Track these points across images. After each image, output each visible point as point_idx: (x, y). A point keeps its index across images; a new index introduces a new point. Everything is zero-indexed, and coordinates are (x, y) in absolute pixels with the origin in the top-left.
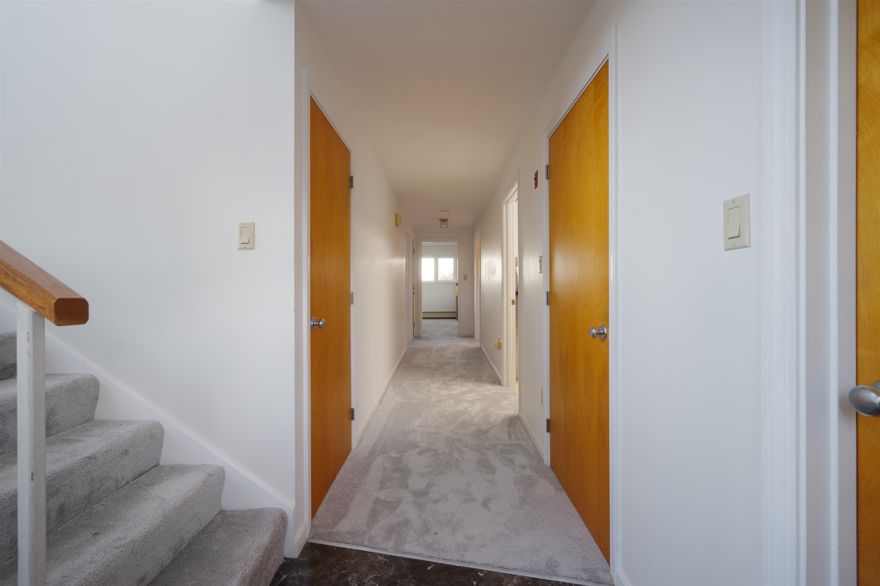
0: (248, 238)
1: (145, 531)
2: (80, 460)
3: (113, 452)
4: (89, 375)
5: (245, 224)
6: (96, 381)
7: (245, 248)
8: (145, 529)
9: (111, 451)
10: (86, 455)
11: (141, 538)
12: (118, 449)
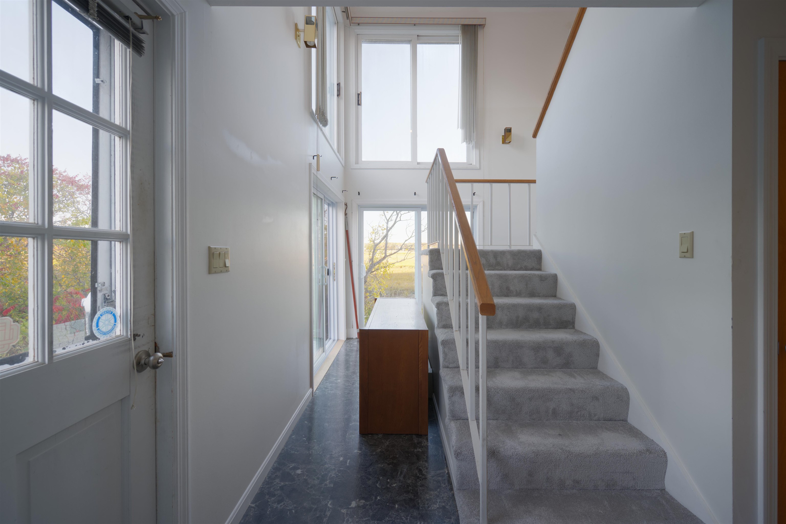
0: (687, 247)
1: (579, 452)
2: (565, 388)
3: (586, 393)
4: (595, 338)
5: (685, 234)
6: (597, 344)
7: (685, 257)
8: (580, 450)
9: (585, 392)
10: (569, 387)
11: (575, 454)
12: (590, 393)
